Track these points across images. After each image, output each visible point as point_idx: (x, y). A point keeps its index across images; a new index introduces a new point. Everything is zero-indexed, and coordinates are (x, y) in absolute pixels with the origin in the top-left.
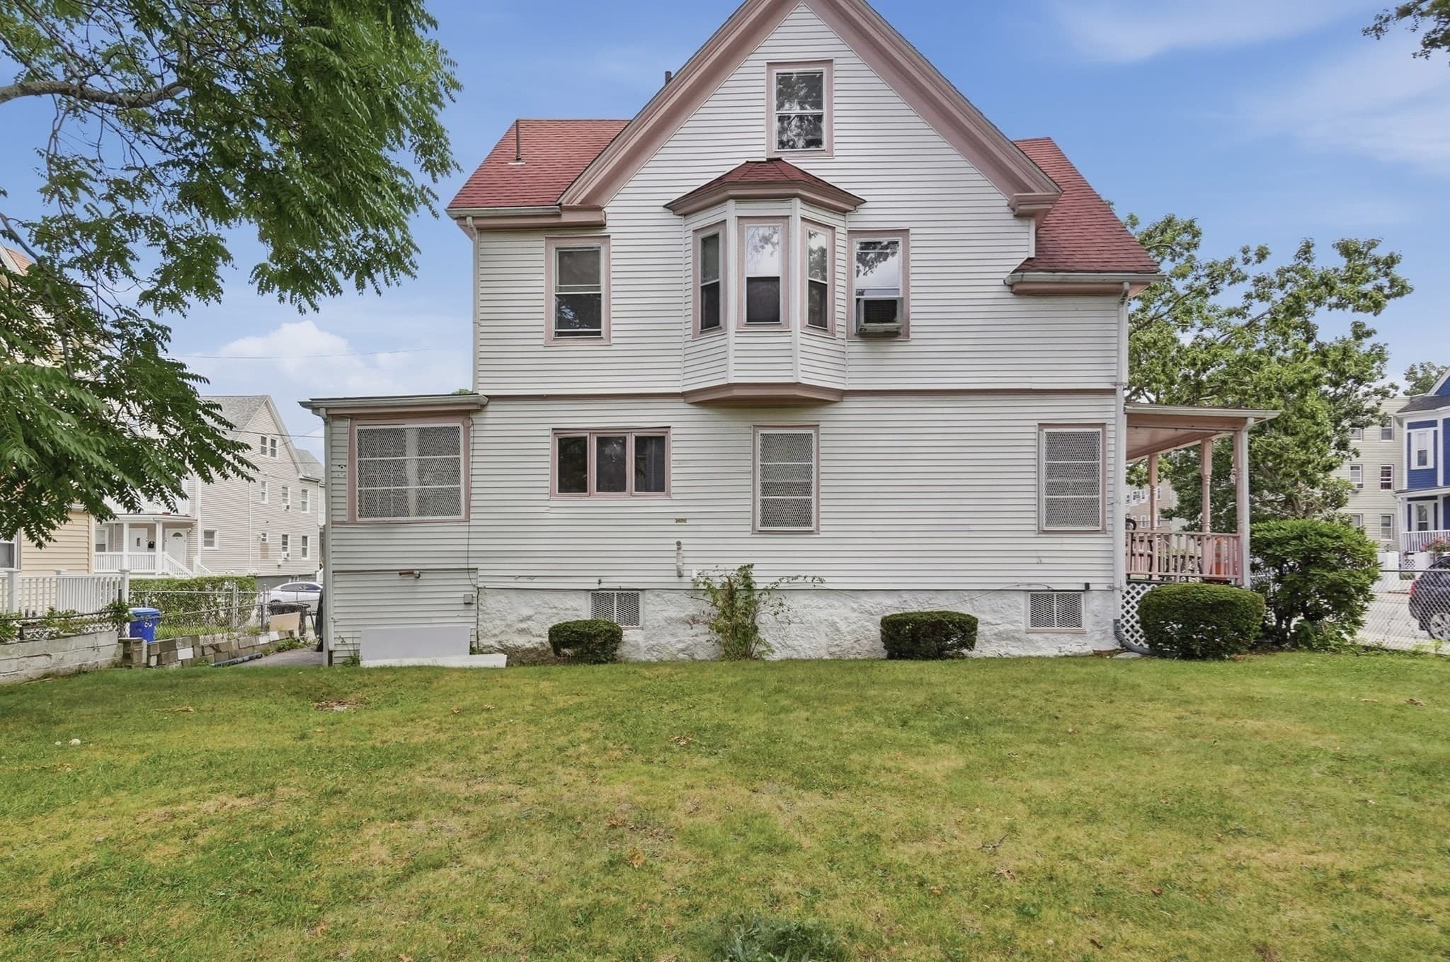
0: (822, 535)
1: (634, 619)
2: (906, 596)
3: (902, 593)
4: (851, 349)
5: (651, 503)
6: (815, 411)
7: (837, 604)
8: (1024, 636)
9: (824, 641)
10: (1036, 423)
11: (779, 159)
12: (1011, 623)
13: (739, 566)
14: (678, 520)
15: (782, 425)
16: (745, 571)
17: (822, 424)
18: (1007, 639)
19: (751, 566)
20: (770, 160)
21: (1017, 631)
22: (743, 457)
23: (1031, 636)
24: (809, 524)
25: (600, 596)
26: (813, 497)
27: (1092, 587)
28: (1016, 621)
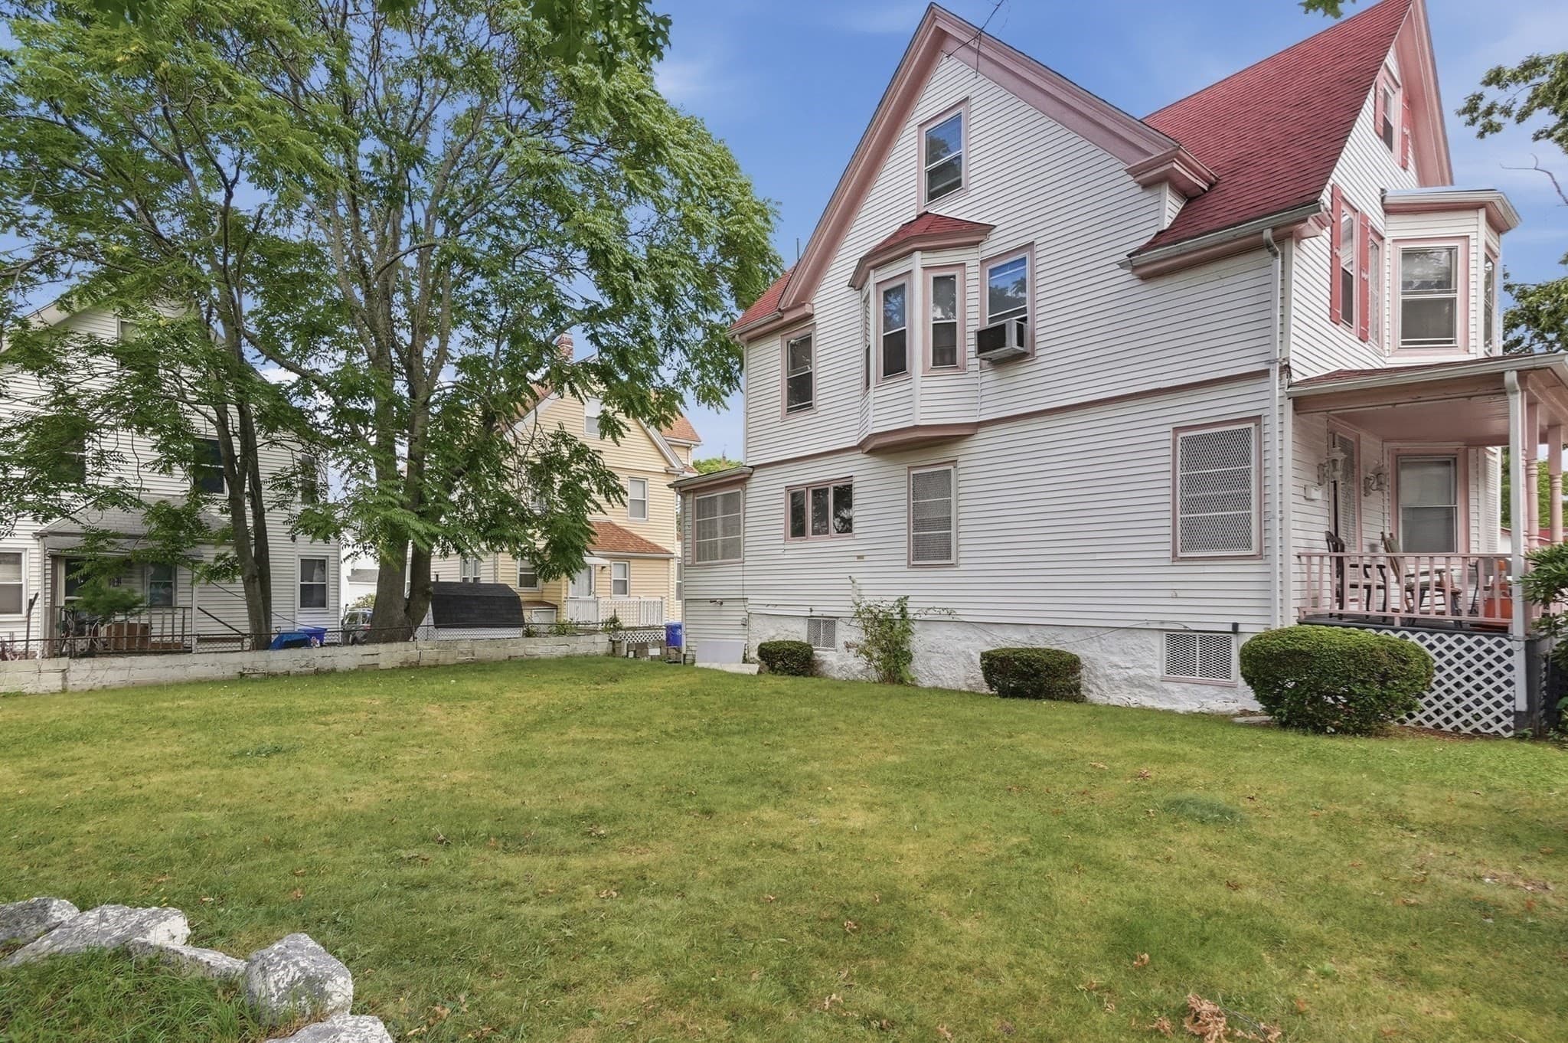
0: (962, 568)
1: (830, 643)
2: (1032, 630)
3: (1030, 628)
4: (984, 379)
5: (844, 543)
6: (954, 446)
7: (974, 637)
8: (1156, 683)
9: (962, 673)
10: (1170, 428)
11: (927, 213)
12: (1143, 667)
13: (896, 598)
14: (859, 557)
15: (928, 463)
16: (902, 603)
17: (960, 459)
18: (1140, 686)
19: (906, 598)
20: (919, 217)
21: (1151, 678)
22: (899, 497)
23: (1166, 685)
24: (949, 557)
25: (814, 621)
26: (953, 531)
27: (1241, 629)
28: (1149, 666)
